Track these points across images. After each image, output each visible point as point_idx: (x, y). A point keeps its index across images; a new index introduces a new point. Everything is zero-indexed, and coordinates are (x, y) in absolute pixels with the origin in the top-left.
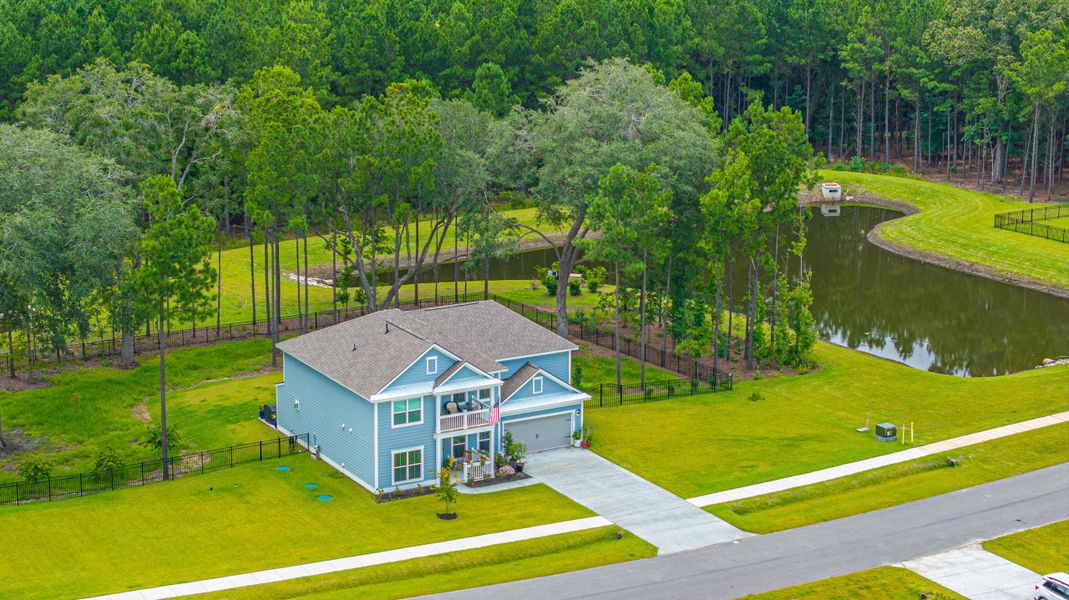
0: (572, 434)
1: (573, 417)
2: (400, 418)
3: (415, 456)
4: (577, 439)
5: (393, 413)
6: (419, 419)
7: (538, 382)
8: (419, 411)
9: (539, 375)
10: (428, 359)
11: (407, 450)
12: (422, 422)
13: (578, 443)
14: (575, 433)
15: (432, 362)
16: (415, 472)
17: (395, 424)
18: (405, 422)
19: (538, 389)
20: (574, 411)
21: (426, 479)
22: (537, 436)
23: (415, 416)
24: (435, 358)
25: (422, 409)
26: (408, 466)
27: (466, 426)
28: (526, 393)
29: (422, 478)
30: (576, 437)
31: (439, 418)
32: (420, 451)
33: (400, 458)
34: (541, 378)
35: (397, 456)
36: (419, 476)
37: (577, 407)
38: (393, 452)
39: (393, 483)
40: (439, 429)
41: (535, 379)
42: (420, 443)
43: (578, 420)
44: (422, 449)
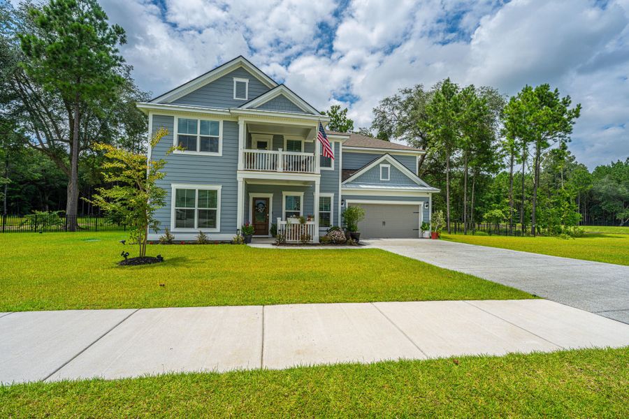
0: (420, 224)
1: (421, 210)
2: (187, 143)
3: (208, 197)
4: (426, 229)
5: (176, 133)
6: (216, 150)
7: (385, 169)
8: (217, 139)
9: (385, 162)
10: (235, 80)
11: (197, 187)
12: (220, 154)
13: (427, 233)
14: (424, 224)
15: (241, 86)
16: (208, 219)
17: (179, 148)
18: (195, 150)
19: (385, 176)
20: (422, 203)
21: (222, 231)
22: (384, 223)
23: (209, 144)
24: (246, 81)
25: (221, 136)
26: (196, 208)
27: (280, 169)
28: (371, 178)
29: (218, 229)
30: (424, 228)
31: (242, 150)
32: (215, 192)
33: (184, 197)
34: (389, 166)
35: (180, 192)
36: (214, 226)
37: (425, 200)
38: (175, 186)
39: (173, 228)
40: (241, 165)
41: (381, 166)
42: (217, 180)
43: (426, 212)
44: (218, 188)
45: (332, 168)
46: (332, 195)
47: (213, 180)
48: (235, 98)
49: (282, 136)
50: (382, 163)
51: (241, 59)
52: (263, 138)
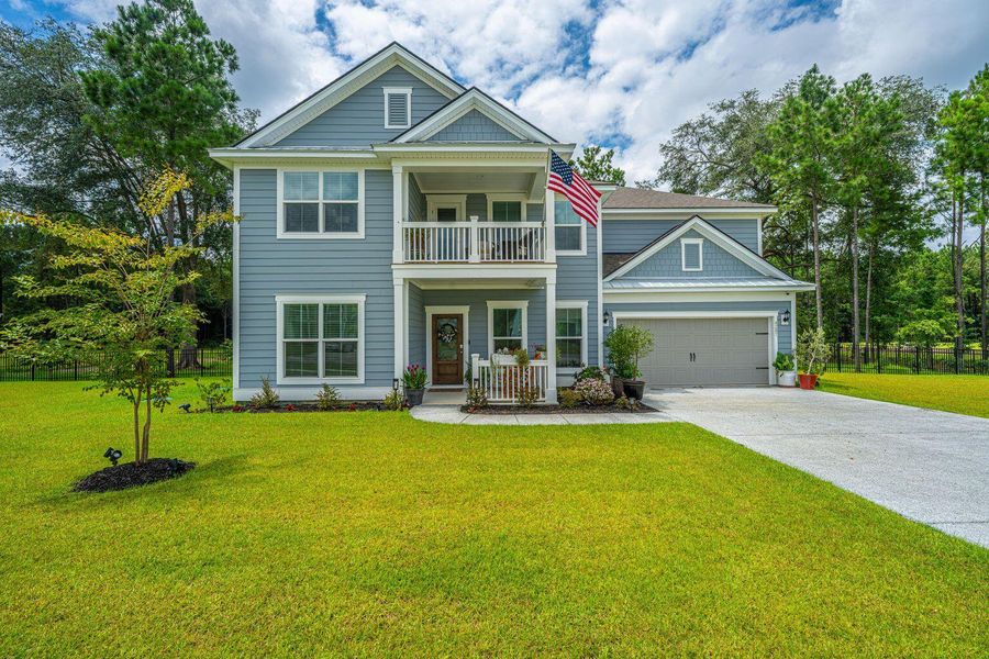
0: (772, 357)
1: (773, 328)
2: (301, 217)
3: (339, 319)
4: (786, 368)
5: (281, 201)
6: (353, 227)
7: (692, 249)
8: (355, 207)
9: (692, 233)
10: (388, 91)
11: (321, 300)
12: (361, 234)
13: (789, 377)
14: (781, 358)
15: (397, 100)
16: (342, 361)
17: (288, 228)
18: (316, 229)
19: (693, 261)
20: (775, 314)
21: (368, 383)
22: (693, 356)
23: (342, 217)
24: (408, 91)
25: (361, 200)
26: (321, 340)
27: (475, 257)
28: (664, 266)
29: (361, 379)
30: (782, 364)
31: (400, 224)
32: (352, 308)
33: (299, 318)
34: (700, 241)
35: (291, 311)
36: (354, 372)
37: (783, 307)
38: (281, 300)
39: (280, 378)
40: (399, 254)
41: (684, 241)
42: (356, 285)
43: (783, 333)
44: (359, 299)
45: (583, 252)
46: (583, 305)
47: (349, 285)
48: (387, 126)
49: (483, 196)
50: (685, 235)
51: (395, 49)
52: (447, 202)
